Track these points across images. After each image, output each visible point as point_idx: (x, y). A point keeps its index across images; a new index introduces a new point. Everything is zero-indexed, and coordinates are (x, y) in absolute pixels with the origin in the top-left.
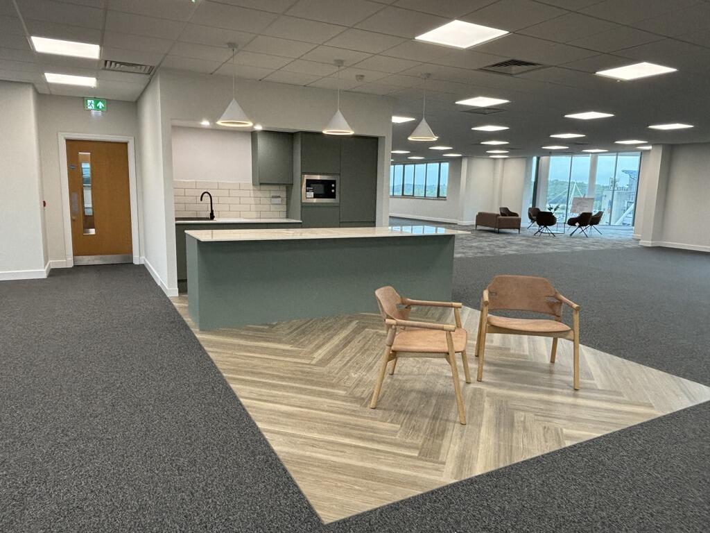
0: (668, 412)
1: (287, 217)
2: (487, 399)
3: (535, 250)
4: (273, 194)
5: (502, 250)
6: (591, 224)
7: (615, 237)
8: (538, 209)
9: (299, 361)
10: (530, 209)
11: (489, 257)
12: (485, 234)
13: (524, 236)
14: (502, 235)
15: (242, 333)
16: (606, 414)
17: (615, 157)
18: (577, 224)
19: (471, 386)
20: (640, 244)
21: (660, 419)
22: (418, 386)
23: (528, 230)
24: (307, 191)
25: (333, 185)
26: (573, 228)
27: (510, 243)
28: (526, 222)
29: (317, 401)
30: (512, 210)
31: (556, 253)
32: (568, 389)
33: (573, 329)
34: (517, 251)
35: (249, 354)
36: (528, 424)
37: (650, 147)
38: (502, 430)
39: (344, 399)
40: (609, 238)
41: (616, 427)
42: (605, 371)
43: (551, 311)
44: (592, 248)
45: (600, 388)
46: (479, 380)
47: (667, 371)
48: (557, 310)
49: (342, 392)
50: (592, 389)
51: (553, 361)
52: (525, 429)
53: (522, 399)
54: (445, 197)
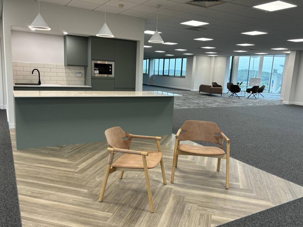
0: (278, 205)
1: (85, 84)
2: (172, 195)
3: (226, 105)
4: (77, 71)
5: (210, 105)
6: (259, 92)
7: (271, 99)
8: (232, 84)
9: (68, 169)
10: (228, 83)
11: (201, 109)
12: (203, 96)
13: (223, 98)
14: (212, 97)
15: (42, 152)
16: (241, 205)
17: (273, 57)
18: (251, 92)
19: (166, 186)
20: (283, 103)
21: (272, 209)
22: (135, 186)
23: (227, 95)
24: (95, 70)
25: (110, 67)
26: (249, 94)
27: (215, 101)
28: (225, 90)
29: (67, 197)
30: (219, 84)
31: (238, 107)
32: (222, 188)
33: (226, 153)
34: (217, 105)
35: (40, 165)
36: (192, 212)
37: (289, 52)
38: (175, 217)
39: (85, 195)
40: (268, 100)
41: (245, 214)
42: (247, 176)
43: (216, 142)
44: (257, 105)
45: (241, 187)
46: (172, 183)
47: (283, 177)
48: (220, 141)
49: (86, 191)
50: (237, 188)
51: (218, 170)
52: (189, 215)
53: (193, 195)
54: (185, 76)
